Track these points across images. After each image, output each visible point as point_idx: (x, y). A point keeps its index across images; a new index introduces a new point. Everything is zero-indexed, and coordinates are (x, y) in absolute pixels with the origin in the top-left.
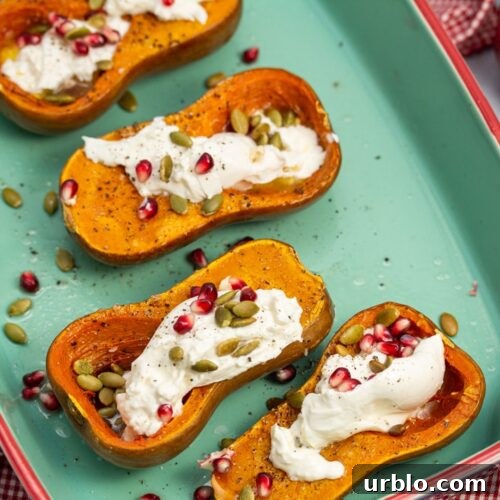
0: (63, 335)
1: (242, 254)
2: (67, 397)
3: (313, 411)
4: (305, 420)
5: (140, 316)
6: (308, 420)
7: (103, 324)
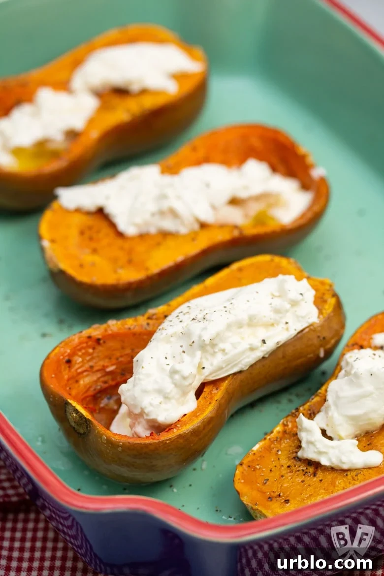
0: (56, 351)
1: (240, 269)
2: (67, 403)
3: (341, 394)
4: (333, 408)
5: (137, 329)
6: (336, 405)
7: (98, 341)
